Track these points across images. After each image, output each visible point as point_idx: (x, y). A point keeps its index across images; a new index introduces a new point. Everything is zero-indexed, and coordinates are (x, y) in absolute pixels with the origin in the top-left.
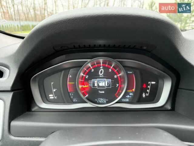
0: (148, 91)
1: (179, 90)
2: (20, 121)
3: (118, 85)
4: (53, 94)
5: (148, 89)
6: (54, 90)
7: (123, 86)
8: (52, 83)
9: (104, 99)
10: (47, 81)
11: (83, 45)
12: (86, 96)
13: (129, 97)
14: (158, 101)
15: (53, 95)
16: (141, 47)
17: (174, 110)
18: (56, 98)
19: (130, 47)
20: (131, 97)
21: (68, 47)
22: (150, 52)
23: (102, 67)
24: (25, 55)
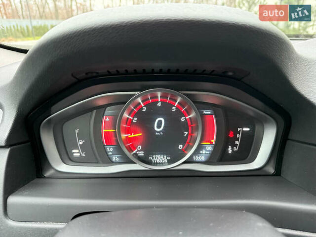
0: (237, 142)
1: (288, 142)
2: (22, 195)
3: (187, 133)
4: (78, 149)
5: (238, 139)
6: (81, 143)
7: (195, 134)
8: (77, 131)
9: (164, 157)
10: (68, 127)
11: (124, 69)
12: (133, 151)
13: (206, 154)
14: (253, 159)
15: (79, 151)
16: (223, 73)
17: (280, 175)
18: (83, 155)
19: (205, 72)
20: (208, 152)
21: (97, 73)
22: (239, 80)
23: (160, 103)
24: (26, 87)
